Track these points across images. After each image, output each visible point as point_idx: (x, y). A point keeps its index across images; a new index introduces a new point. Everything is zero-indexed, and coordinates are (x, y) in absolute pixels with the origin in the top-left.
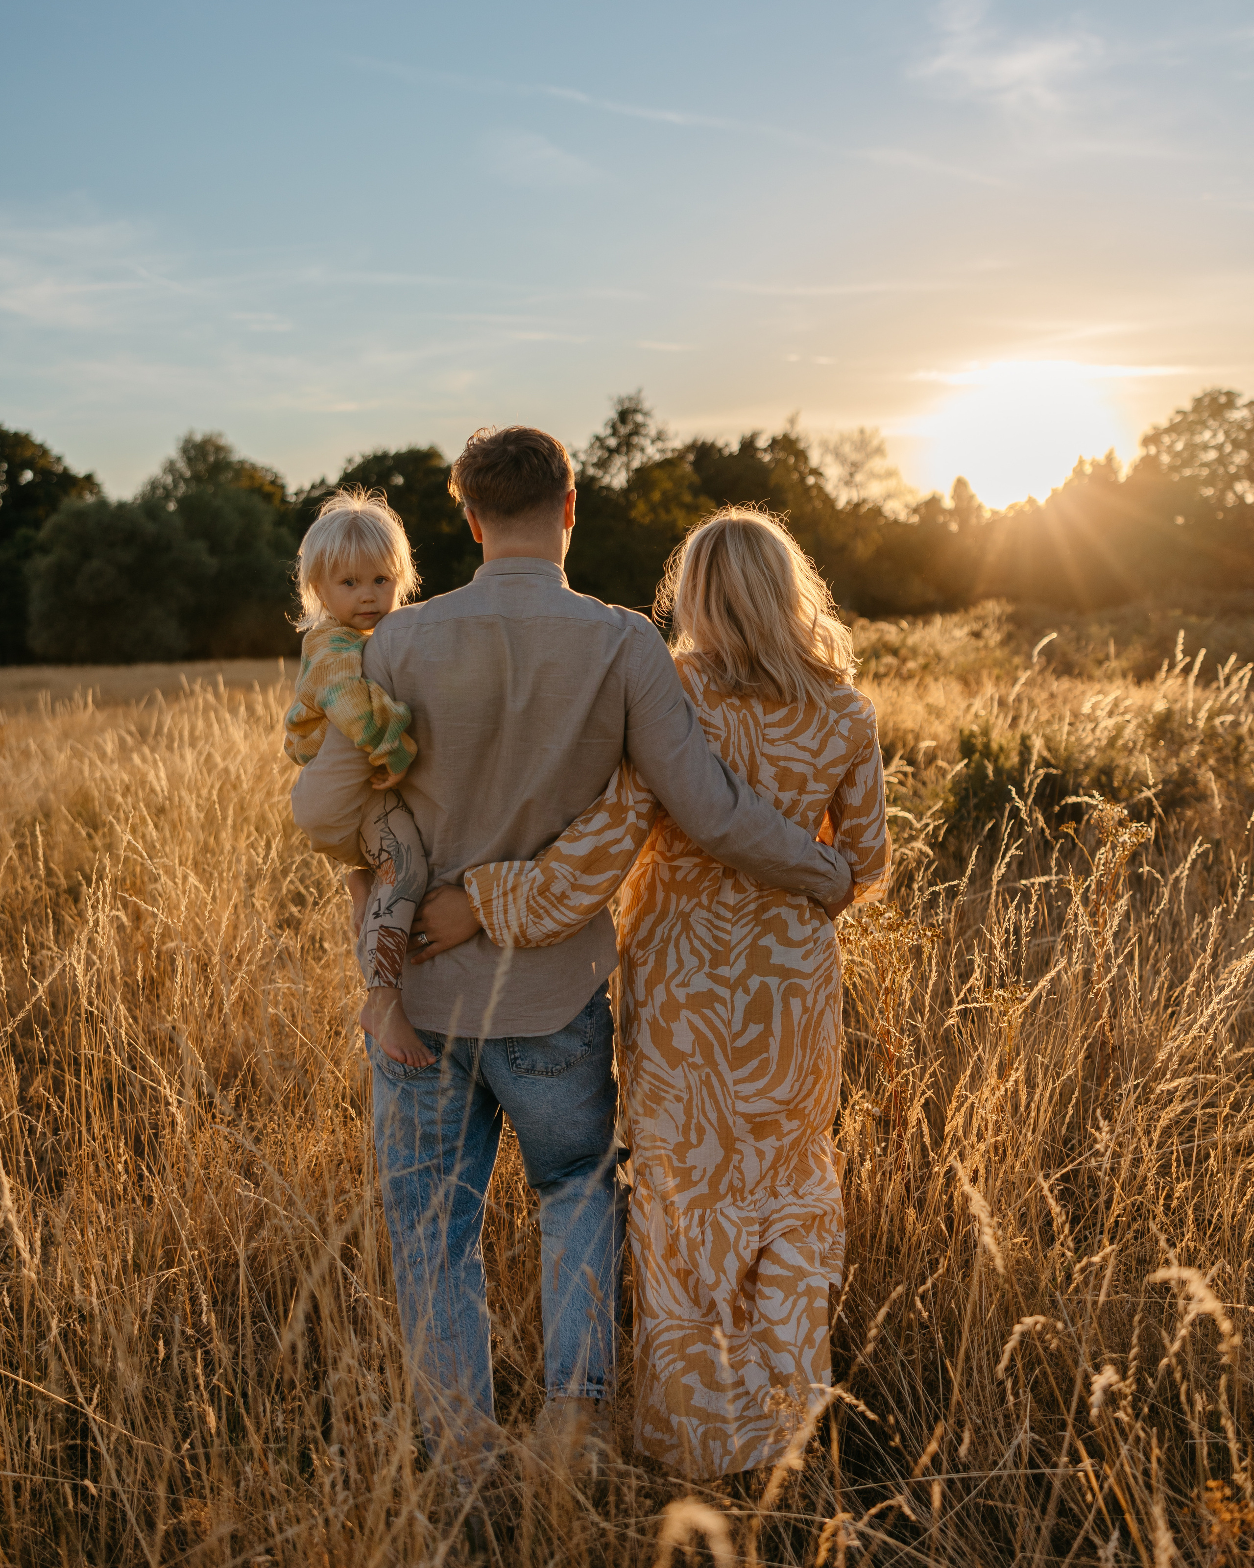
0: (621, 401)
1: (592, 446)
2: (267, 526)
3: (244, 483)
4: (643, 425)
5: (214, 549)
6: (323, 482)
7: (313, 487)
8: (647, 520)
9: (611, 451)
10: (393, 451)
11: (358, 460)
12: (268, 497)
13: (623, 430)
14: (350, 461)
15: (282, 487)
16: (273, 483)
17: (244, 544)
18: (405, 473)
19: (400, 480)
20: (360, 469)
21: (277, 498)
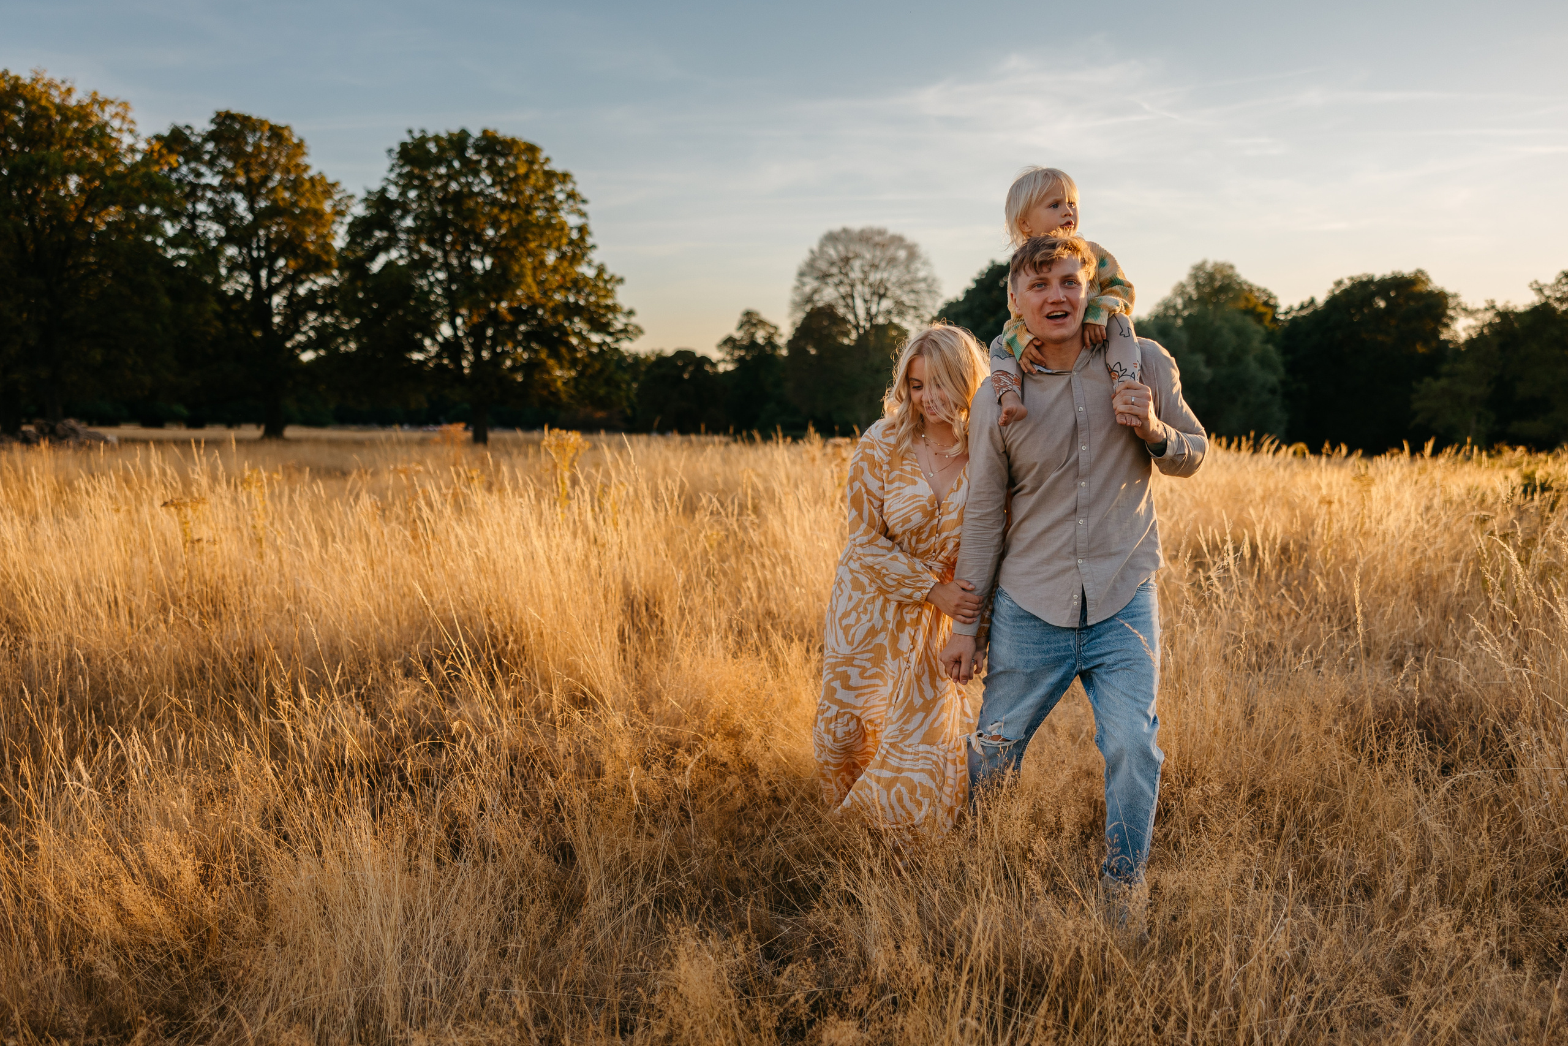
2: (1256, 343)
3: (1242, 304)
6: (1312, 301)
7: (1302, 307)
11: (1347, 283)
12: (1259, 317)
14: (1339, 283)
15: (1275, 306)
16: (1266, 304)
17: (1236, 359)
18: (1386, 298)
19: (1382, 304)
20: (1346, 292)
21: (1269, 317)
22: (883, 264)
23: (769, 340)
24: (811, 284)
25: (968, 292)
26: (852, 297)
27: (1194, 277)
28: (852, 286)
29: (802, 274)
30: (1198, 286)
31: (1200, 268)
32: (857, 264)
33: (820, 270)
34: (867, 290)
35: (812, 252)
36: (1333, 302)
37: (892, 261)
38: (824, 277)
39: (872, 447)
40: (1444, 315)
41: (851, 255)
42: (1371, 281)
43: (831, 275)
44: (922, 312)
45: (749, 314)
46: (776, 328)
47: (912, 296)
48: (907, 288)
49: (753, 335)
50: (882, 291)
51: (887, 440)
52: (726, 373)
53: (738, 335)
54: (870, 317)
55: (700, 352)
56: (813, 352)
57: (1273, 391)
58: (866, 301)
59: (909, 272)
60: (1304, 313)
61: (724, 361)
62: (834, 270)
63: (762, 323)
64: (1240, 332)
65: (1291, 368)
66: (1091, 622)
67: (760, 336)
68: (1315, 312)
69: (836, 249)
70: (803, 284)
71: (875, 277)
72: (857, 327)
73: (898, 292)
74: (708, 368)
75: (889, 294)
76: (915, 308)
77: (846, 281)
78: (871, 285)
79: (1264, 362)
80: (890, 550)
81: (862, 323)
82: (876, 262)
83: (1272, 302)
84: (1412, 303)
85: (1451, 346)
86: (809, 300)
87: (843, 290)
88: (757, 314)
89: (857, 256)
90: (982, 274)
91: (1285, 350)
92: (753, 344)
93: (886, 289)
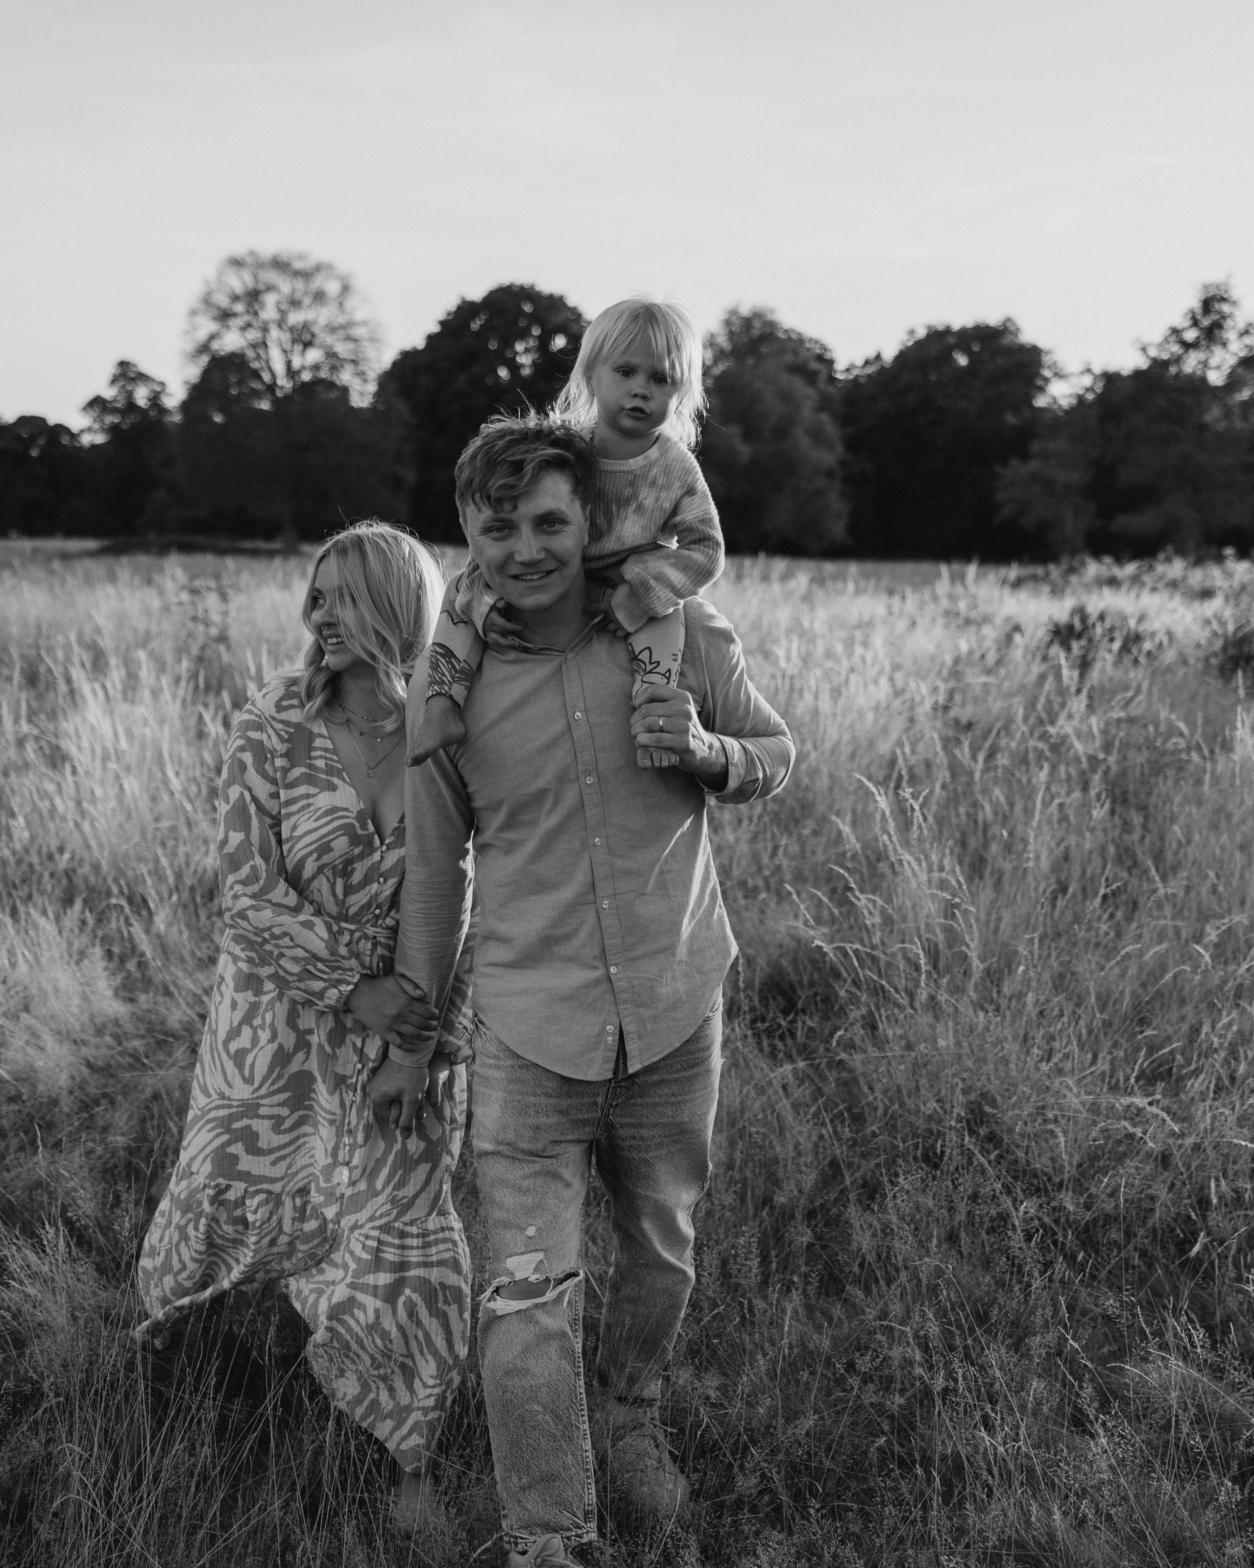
0: (1206, 287)
1: (1166, 340)
2: (807, 411)
3: (789, 358)
4: (1230, 316)
5: (749, 435)
6: (878, 357)
7: (867, 363)
8: (1221, 426)
9: (1187, 346)
10: (956, 326)
11: (921, 333)
12: (810, 377)
13: (1206, 322)
14: (912, 332)
15: (831, 362)
16: (820, 358)
17: (781, 432)
18: (968, 351)
19: (962, 360)
20: (919, 344)
21: (823, 377)
22: (307, 301)
23: (155, 399)
24: (206, 326)
25: (431, 338)
26: (265, 345)
27: (728, 323)
28: (265, 329)
29: (193, 313)
30: (731, 334)
31: (734, 312)
32: (270, 300)
33: (218, 308)
34: (286, 337)
35: (207, 282)
36: (902, 357)
37: (320, 297)
38: (225, 316)
39: (260, 727)
40: (1038, 374)
41: (261, 287)
42: (948, 331)
43: (235, 315)
44: (362, 367)
45: (124, 365)
46: (162, 384)
47: (350, 346)
48: (341, 334)
49: (130, 395)
50: (307, 337)
51: (283, 716)
52: (94, 447)
53: (109, 393)
54: (291, 373)
55: (53, 419)
56: (218, 418)
57: (829, 474)
58: (285, 352)
59: (344, 312)
60: (870, 370)
61: (89, 430)
62: (239, 307)
63: (142, 377)
64: (786, 396)
65: (853, 444)
66: (634, 1067)
67: (141, 396)
68: (883, 369)
69: (240, 277)
70: (195, 328)
71: (296, 318)
72: (271, 388)
73: (329, 340)
74: (65, 440)
75: (317, 341)
76: (354, 362)
77: (255, 323)
78: (292, 330)
79: (817, 436)
80: (296, 910)
81: (280, 382)
82: (298, 296)
83: (828, 356)
84: (1000, 361)
85: (1048, 416)
86: (204, 348)
87: (253, 335)
88: (135, 366)
89: (270, 288)
90: (449, 314)
91: (845, 420)
92: (131, 406)
93: (313, 336)
